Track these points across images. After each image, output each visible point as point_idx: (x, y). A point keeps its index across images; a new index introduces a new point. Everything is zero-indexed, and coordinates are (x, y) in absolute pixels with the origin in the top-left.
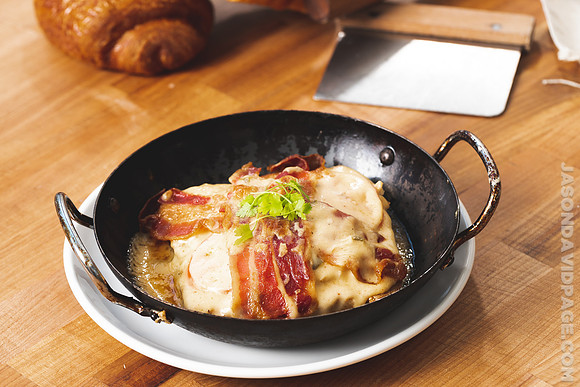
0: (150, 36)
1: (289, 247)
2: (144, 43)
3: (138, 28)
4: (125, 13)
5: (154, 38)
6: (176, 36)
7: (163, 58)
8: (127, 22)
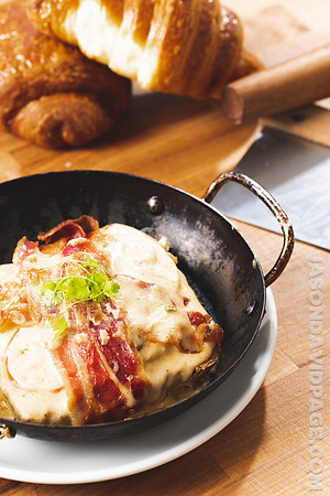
0: (54, 111)
1: (109, 332)
2: (46, 116)
3: (43, 99)
4: (31, 83)
5: (57, 113)
6: (81, 114)
7: (65, 134)
8: (32, 92)
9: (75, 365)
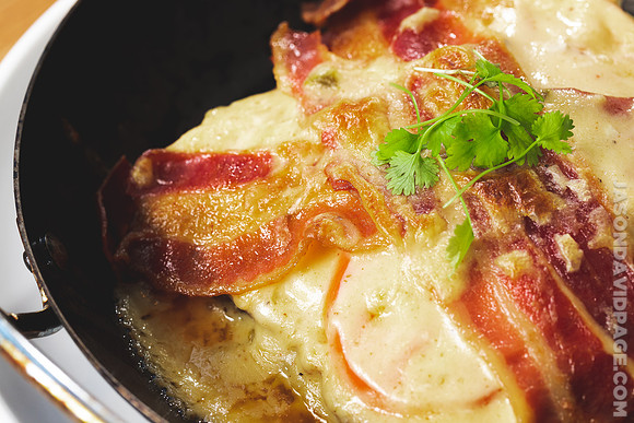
1: (580, 238)
9: (514, 332)
